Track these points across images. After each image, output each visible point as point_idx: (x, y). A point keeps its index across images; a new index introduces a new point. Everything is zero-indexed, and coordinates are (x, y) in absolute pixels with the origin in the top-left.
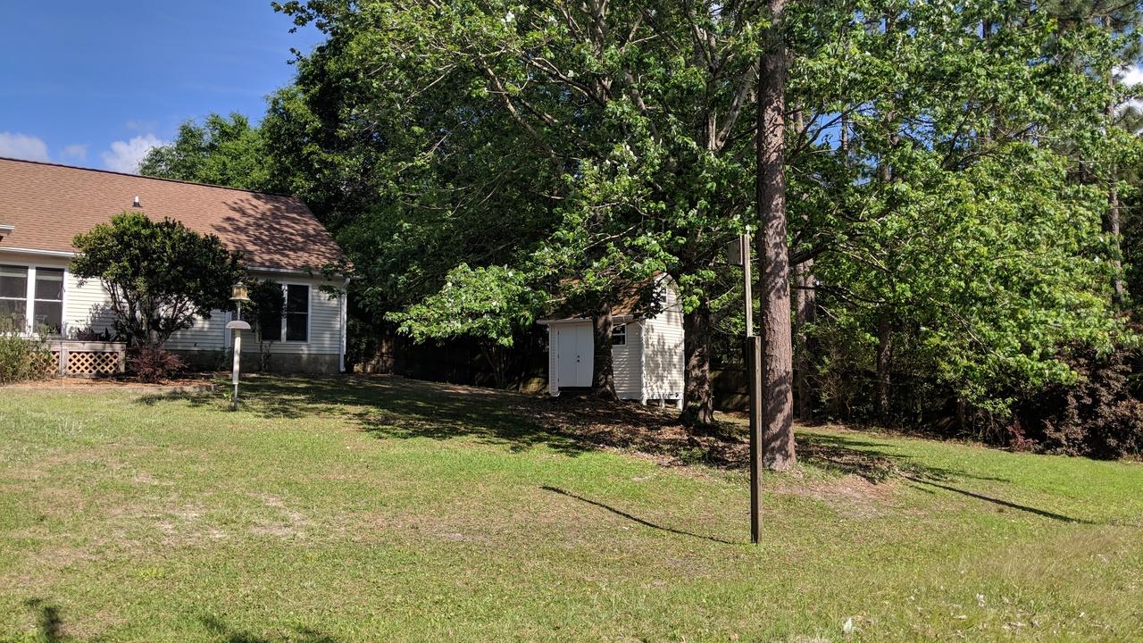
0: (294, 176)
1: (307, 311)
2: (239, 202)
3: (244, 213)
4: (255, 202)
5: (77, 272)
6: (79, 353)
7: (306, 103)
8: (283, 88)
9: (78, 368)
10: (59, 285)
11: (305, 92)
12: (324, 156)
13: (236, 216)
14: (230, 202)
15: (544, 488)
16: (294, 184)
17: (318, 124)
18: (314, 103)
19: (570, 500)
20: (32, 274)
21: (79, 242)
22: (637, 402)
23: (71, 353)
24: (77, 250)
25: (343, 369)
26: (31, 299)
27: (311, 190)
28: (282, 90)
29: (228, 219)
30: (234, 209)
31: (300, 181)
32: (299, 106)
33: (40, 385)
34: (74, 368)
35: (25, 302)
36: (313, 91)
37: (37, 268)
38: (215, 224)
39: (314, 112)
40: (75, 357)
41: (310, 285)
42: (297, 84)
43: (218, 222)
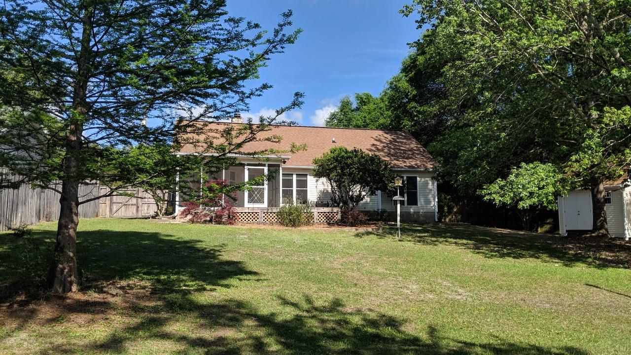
0: (403, 120)
1: (416, 189)
2: (378, 136)
3: (381, 142)
4: (386, 135)
5: (316, 176)
6: (322, 213)
7: (407, 81)
8: (395, 75)
9: (322, 220)
10: (306, 181)
11: (406, 76)
12: (419, 108)
13: (378, 143)
14: (374, 137)
15: (587, 285)
16: (404, 124)
17: (415, 92)
18: (411, 81)
19: (605, 292)
20: (295, 177)
21: (316, 162)
22: (623, 239)
23: (318, 213)
24: (315, 165)
25: (437, 220)
26: (295, 189)
27: (412, 126)
28: (395, 77)
29: (373, 145)
30: (376, 140)
31: (407, 123)
32: (404, 85)
33: (310, 228)
34: (320, 220)
35: (292, 190)
36: (410, 75)
37: (297, 174)
38: (368, 148)
39: (412, 86)
40: (320, 214)
41: (417, 176)
42: (401, 73)
43: (369, 147)
